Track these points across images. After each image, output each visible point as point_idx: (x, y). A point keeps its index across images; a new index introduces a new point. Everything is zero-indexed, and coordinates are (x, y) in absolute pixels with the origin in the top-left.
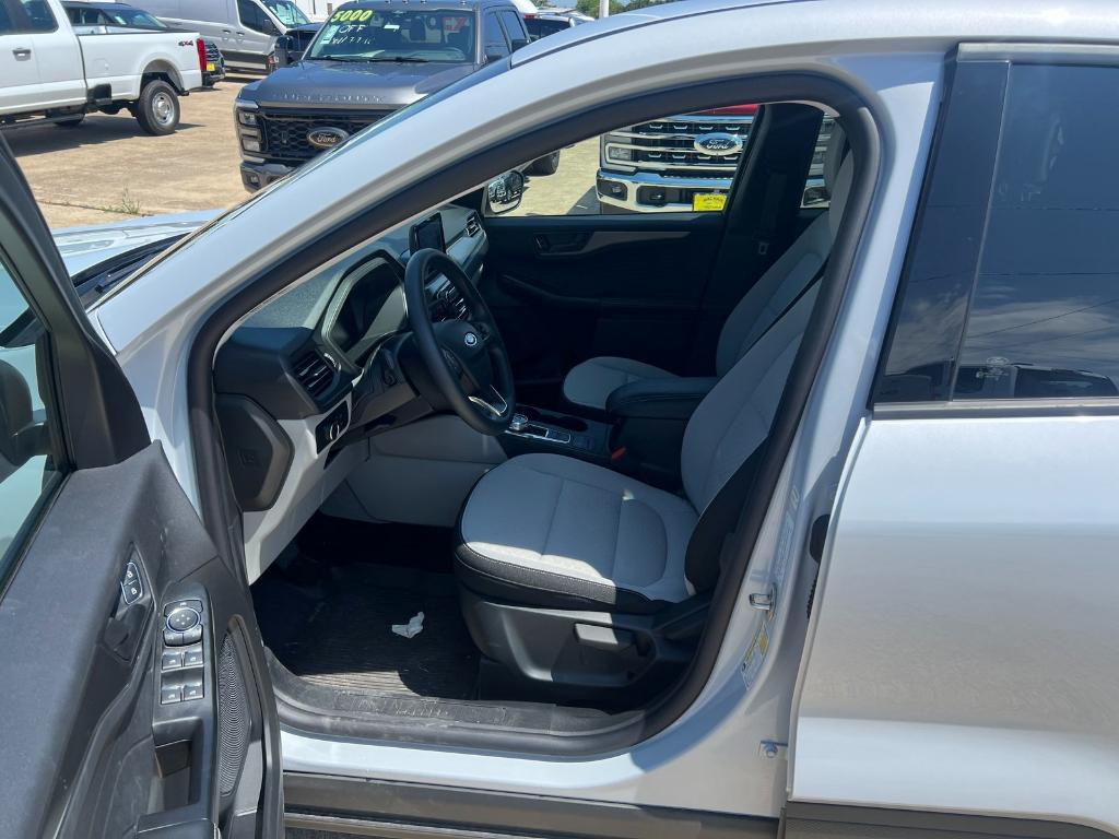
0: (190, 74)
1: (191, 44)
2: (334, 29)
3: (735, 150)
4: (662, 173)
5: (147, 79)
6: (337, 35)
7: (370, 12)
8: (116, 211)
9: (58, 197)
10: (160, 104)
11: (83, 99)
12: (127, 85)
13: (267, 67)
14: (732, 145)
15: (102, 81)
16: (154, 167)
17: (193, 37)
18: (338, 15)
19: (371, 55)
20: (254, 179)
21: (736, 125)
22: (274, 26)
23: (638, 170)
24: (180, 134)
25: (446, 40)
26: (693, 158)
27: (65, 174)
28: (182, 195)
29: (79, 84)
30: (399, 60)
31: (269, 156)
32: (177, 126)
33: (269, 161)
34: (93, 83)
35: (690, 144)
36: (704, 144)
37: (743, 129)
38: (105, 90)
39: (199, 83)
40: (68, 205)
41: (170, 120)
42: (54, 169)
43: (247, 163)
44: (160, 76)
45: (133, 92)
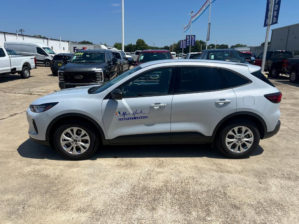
0: (33, 65)
1: (33, 58)
2: (76, 56)
3: (158, 78)
4: (145, 82)
5: (24, 66)
6: (76, 58)
7: (83, 53)
8: (27, 94)
9: (12, 92)
10: (26, 72)
11: (10, 71)
12: (20, 68)
13: (44, 62)
14: (157, 77)
15: (14, 67)
16: (29, 85)
17: (33, 57)
18: (76, 54)
19: (84, 61)
20: (62, 86)
21: (157, 73)
22: (46, 53)
23: (140, 82)
24: (30, 78)
25: (96, 58)
26: (150, 79)
27: (9, 87)
28: (39, 90)
29: (9, 68)
30: (90, 62)
31: (66, 81)
32: (29, 76)
33: (65, 82)
34: (12, 68)
35: (150, 77)
36: (152, 77)
37: (159, 74)
38: (15, 69)
39: (34, 67)
40: (15, 93)
41: (28, 75)
42: (6, 86)
43: (60, 83)
44: (26, 66)
45: (21, 69)
